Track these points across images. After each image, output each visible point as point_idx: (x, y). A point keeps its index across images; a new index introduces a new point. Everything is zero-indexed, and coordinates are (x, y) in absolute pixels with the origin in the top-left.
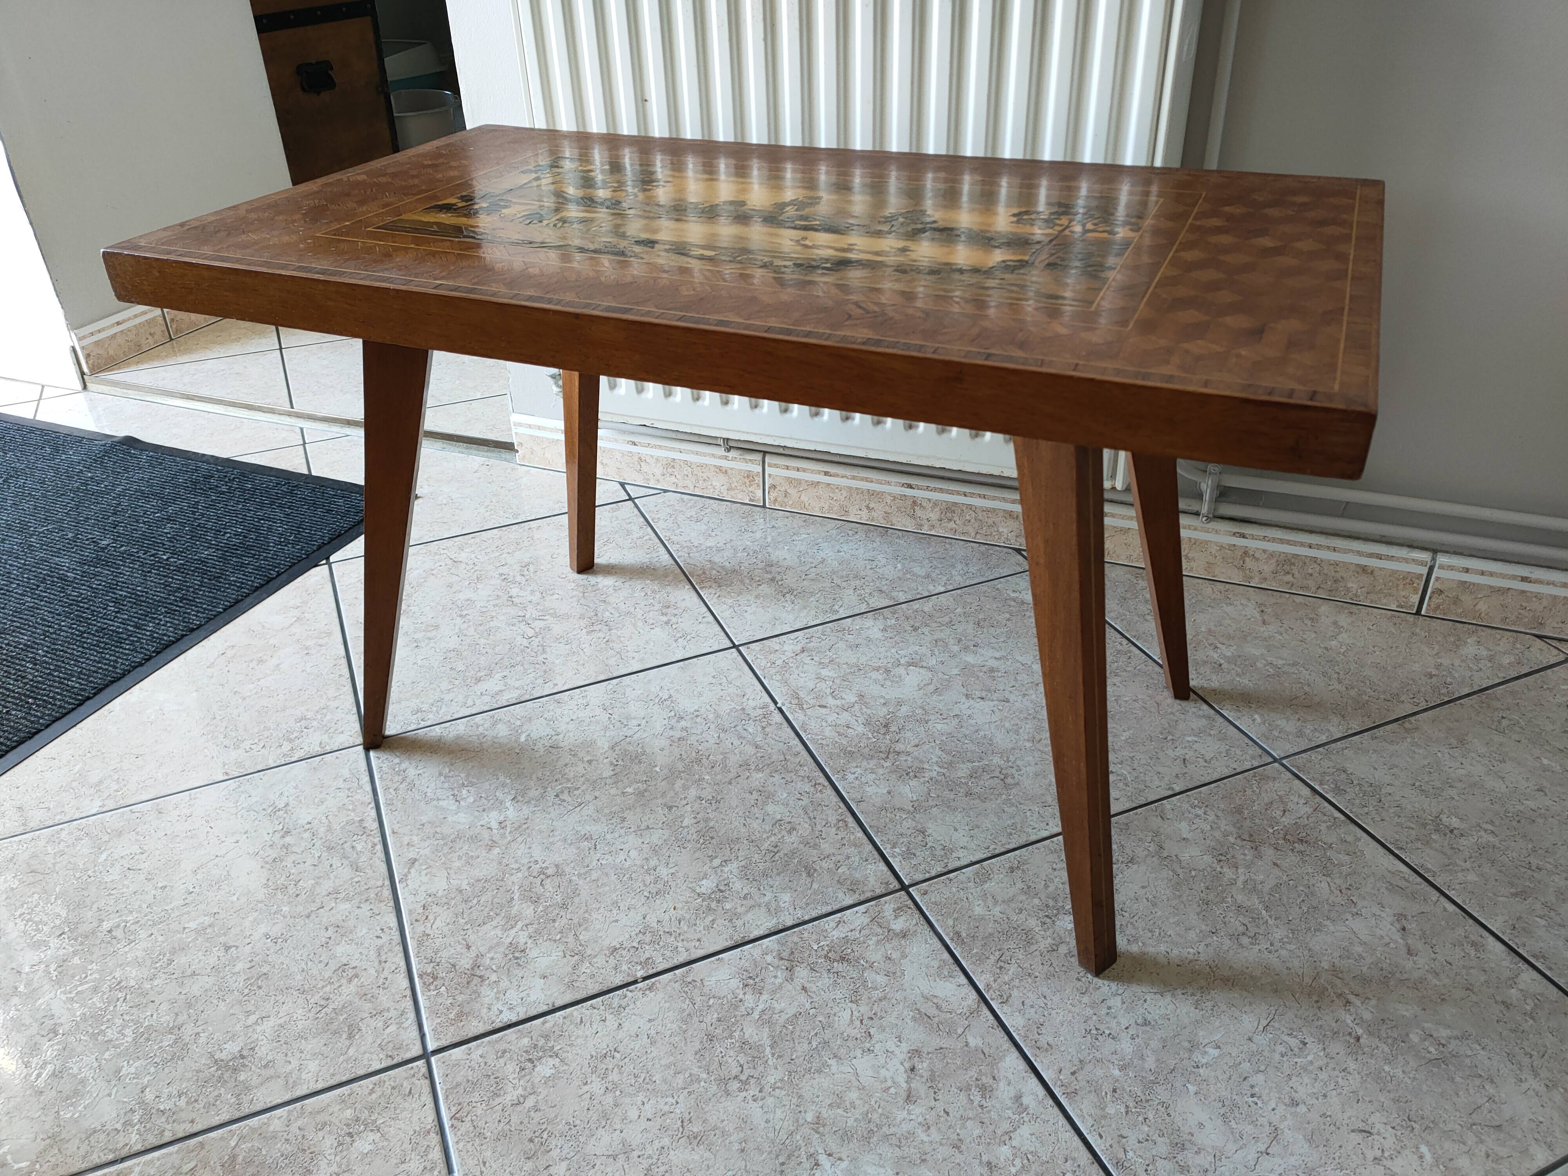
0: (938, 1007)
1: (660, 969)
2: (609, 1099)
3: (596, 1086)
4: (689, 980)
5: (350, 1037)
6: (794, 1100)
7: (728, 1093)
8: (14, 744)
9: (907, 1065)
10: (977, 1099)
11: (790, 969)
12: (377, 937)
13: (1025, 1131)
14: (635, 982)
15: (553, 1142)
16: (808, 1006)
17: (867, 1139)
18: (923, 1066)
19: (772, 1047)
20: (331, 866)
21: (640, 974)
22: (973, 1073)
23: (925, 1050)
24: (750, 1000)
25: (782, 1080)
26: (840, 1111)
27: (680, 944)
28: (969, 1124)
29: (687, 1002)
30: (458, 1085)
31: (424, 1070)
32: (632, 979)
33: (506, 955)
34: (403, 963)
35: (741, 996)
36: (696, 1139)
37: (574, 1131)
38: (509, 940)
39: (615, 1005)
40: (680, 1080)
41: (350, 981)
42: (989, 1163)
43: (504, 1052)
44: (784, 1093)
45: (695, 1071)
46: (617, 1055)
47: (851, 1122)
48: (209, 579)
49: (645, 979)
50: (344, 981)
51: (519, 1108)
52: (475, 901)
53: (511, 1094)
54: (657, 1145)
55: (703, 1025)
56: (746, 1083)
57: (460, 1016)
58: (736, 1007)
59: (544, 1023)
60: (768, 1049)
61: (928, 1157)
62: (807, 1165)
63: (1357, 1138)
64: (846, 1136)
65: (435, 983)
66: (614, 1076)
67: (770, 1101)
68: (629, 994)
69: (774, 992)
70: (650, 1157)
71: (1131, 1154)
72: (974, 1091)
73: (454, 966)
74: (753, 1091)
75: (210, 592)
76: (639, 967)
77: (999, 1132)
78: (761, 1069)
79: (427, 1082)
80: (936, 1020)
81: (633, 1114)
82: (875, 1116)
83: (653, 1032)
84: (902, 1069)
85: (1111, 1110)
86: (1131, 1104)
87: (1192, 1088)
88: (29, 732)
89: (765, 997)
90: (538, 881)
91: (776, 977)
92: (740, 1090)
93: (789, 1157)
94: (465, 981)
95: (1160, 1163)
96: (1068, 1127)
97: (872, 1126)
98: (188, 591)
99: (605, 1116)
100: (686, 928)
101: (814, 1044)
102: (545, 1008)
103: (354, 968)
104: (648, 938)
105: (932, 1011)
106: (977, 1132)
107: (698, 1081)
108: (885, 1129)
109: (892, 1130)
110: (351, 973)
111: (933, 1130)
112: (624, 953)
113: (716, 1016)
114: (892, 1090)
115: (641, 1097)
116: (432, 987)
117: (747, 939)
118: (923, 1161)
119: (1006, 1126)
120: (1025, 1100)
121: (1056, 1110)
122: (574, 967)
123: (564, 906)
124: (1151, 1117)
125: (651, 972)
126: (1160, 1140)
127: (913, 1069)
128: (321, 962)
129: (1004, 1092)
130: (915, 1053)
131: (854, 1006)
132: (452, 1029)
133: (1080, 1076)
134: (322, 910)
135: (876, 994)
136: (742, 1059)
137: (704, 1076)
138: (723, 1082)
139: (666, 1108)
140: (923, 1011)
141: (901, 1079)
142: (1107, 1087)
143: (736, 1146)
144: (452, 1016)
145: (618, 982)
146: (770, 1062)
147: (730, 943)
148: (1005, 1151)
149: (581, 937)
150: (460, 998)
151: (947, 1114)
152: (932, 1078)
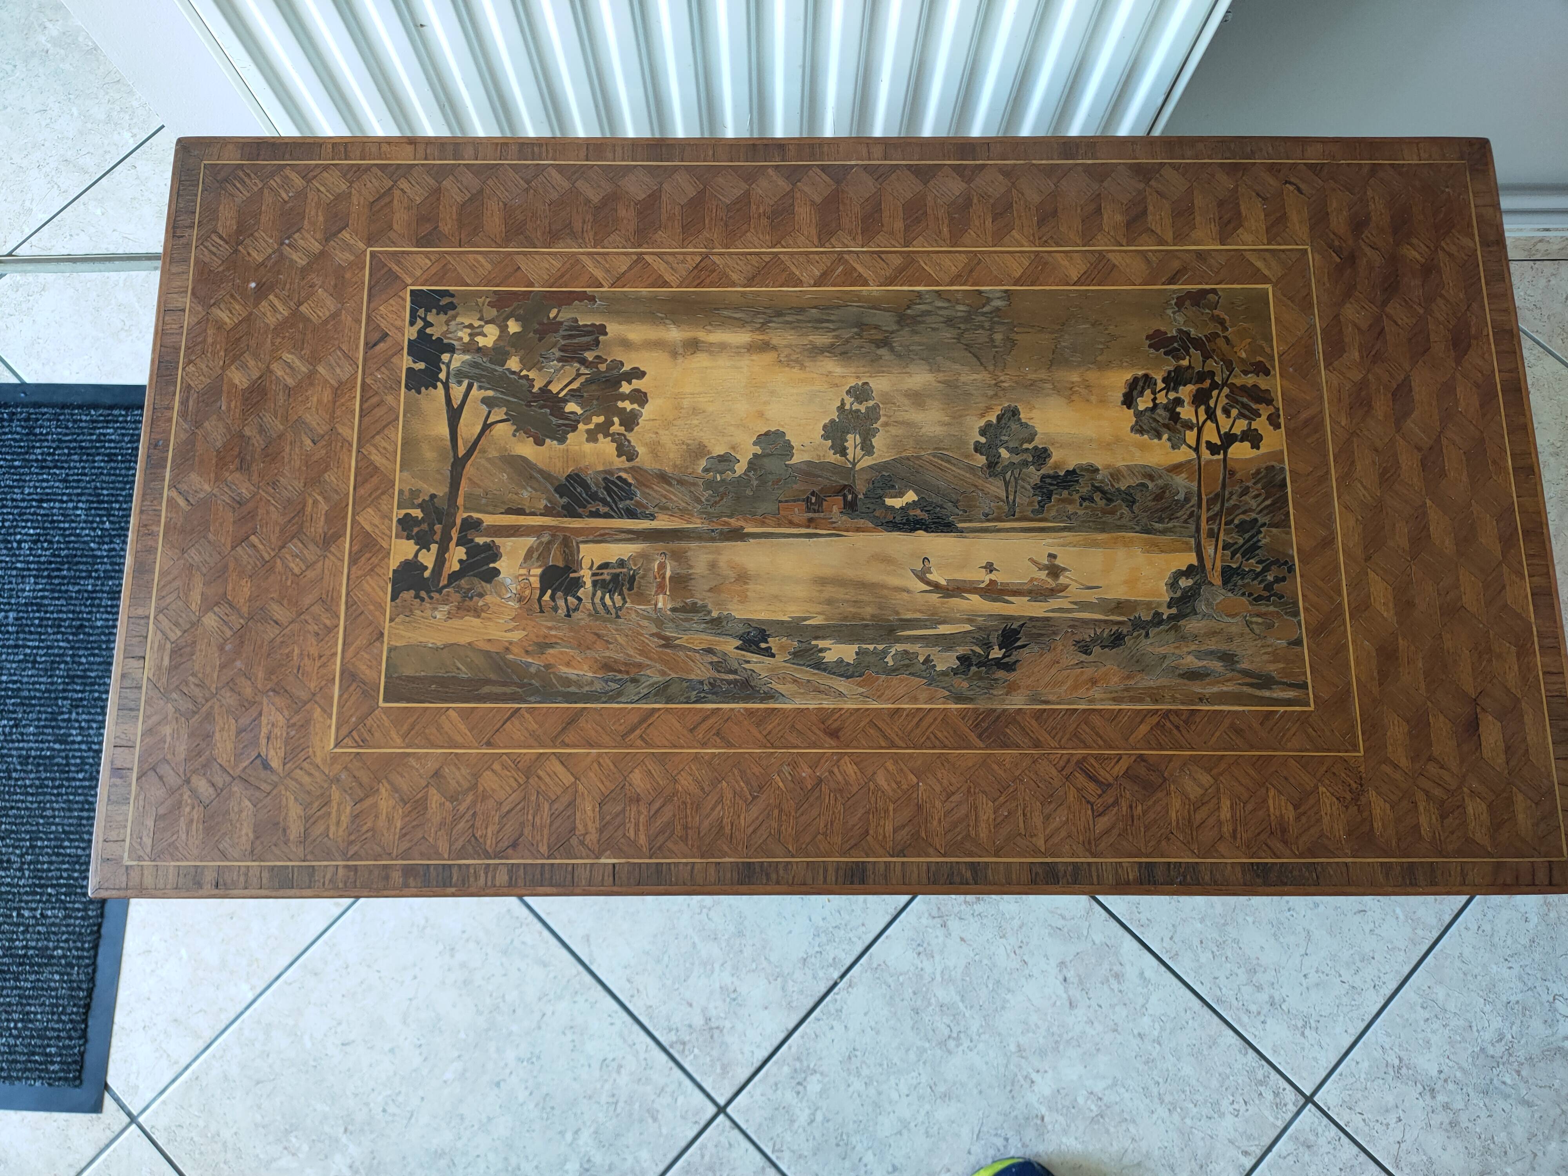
0: (1064, 918)
1: (848, 963)
2: (872, 1091)
3: (858, 1085)
4: (875, 965)
5: (655, 1119)
6: (997, 1038)
7: (949, 1052)
8: (92, 953)
9: (1061, 978)
10: (1115, 986)
11: (944, 925)
12: (612, 1024)
13: (1154, 999)
14: (835, 984)
15: (854, 1140)
16: (972, 954)
17: (1056, 1049)
18: (1071, 975)
19: (963, 1001)
20: (519, 970)
21: (836, 975)
22: (1106, 966)
23: (1068, 960)
24: (927, 965)
25: (982, 1026)
26: (1031, 1035)
27: (851, 935)
28: (1117, 1008)
29: (884, 986)
30: (760, 1125)
31: (728, 1123)
32: (831, 983)
33: (724, 1001)
34: (648, 1040)
35: (920, 966)
36: (946, 1096)
37: (862, 1126)
38: (718, 985)
39: (833, 1011)
40: (912, 1056)
41: (619, 1072)
42: (1139, 1034)
43: (776, 1084)
44: (987, 1036)
45: (919, 1043)
46: (858, 1053)
47: (1041, 1040)
48: (73, 634)
49: (842, 976)
50: (614, 1075)
51: (814, 1124)
52: (666, 959)
53: (803, 1117)
54: (923, 1112)
55: (905, 1002)
56: (958, 1039)
57: (725, 1068)
58: (921, 977)
59: (790, 1048)
60: (961, 1004)
61: (1100, 1046)
62: (1026, 1085)
63: (1358, 918)
64: (1042, 1053)
65: (687, 1048)
66: (865, 1072)
67: (981, 1046)
68: (838, 997)
69: (942, 952)
70: (923, 1123)
71: (1224, 990)
72: (1113, 981)
73: (690, 1026)
74: (966, 1043)
75: (94, 655)
76: (832, 969)
77: (1138, 1008)
78: (963, 1023)
79: (736, 1131)
80: (1066, 930)
81: (894, 1096)
82: (1055, 1029)
83: (873, 1024)
84: (1058, 982)
85: (1203, 960)
86: (1215, 949)
87: (1250, 919)
88: (92, 933)
89: (937, 958)
90: (703, 916)
91: (937, 937)
92: (957, 1046)
93: (1013, 1085)
94: (708, 1036)
95: (1243, 988)
96: (1180, 984)
97: (1056, 1038)
98: (66, 663)
99: (876, 1105)
100: (847, 917)
101: (990, 986)
102: (782, 1036)
103: (614, 1060)
104: (823, 938)
105: (1060, 923)
106: (1124, 1013)
107: (925, 1050)
108: (1065, 1036)
109: (1070, 1035)
110: (614, 1065)
111: (1096, 1024)
112: (813, 960)
113: (910, 991)
114: (1058, 1003)
115: (893, 1081)
116: (687, 1052)
117: (899, 908)
118: (1098, 1050)
119: (1141, 1001)
120: (1147, 974)
121: (1169, 974)
122: (783, 989)
123: (741, 934)
124: (1229, 954)
125: (843, 970)
126: (1239, 972)
127: (1065, 980)
128: (583, 1066)
129: (1131, 973)
130: (1062, 964)
131: (1004, 940)
132: (726, 1082)
133: (1176, 939)
134: (545, 1018)
135: (1016, 923)
136: (947, 1020)
137: (927, 1045)
138: (943, 1044)
139: (915, 1082)
140: (1054, 925)
141: (1060, 991)
142: (1196, 942)
143: (975, 1091)
144: (719, 1071)
145: (823, 990)
146: (967, 1015)
147: (888, 918)
148: (1146, 1020)
149: (772, 959)
150: (715, 1053)
151: (1100, 1006)
152: (1081, 982)
